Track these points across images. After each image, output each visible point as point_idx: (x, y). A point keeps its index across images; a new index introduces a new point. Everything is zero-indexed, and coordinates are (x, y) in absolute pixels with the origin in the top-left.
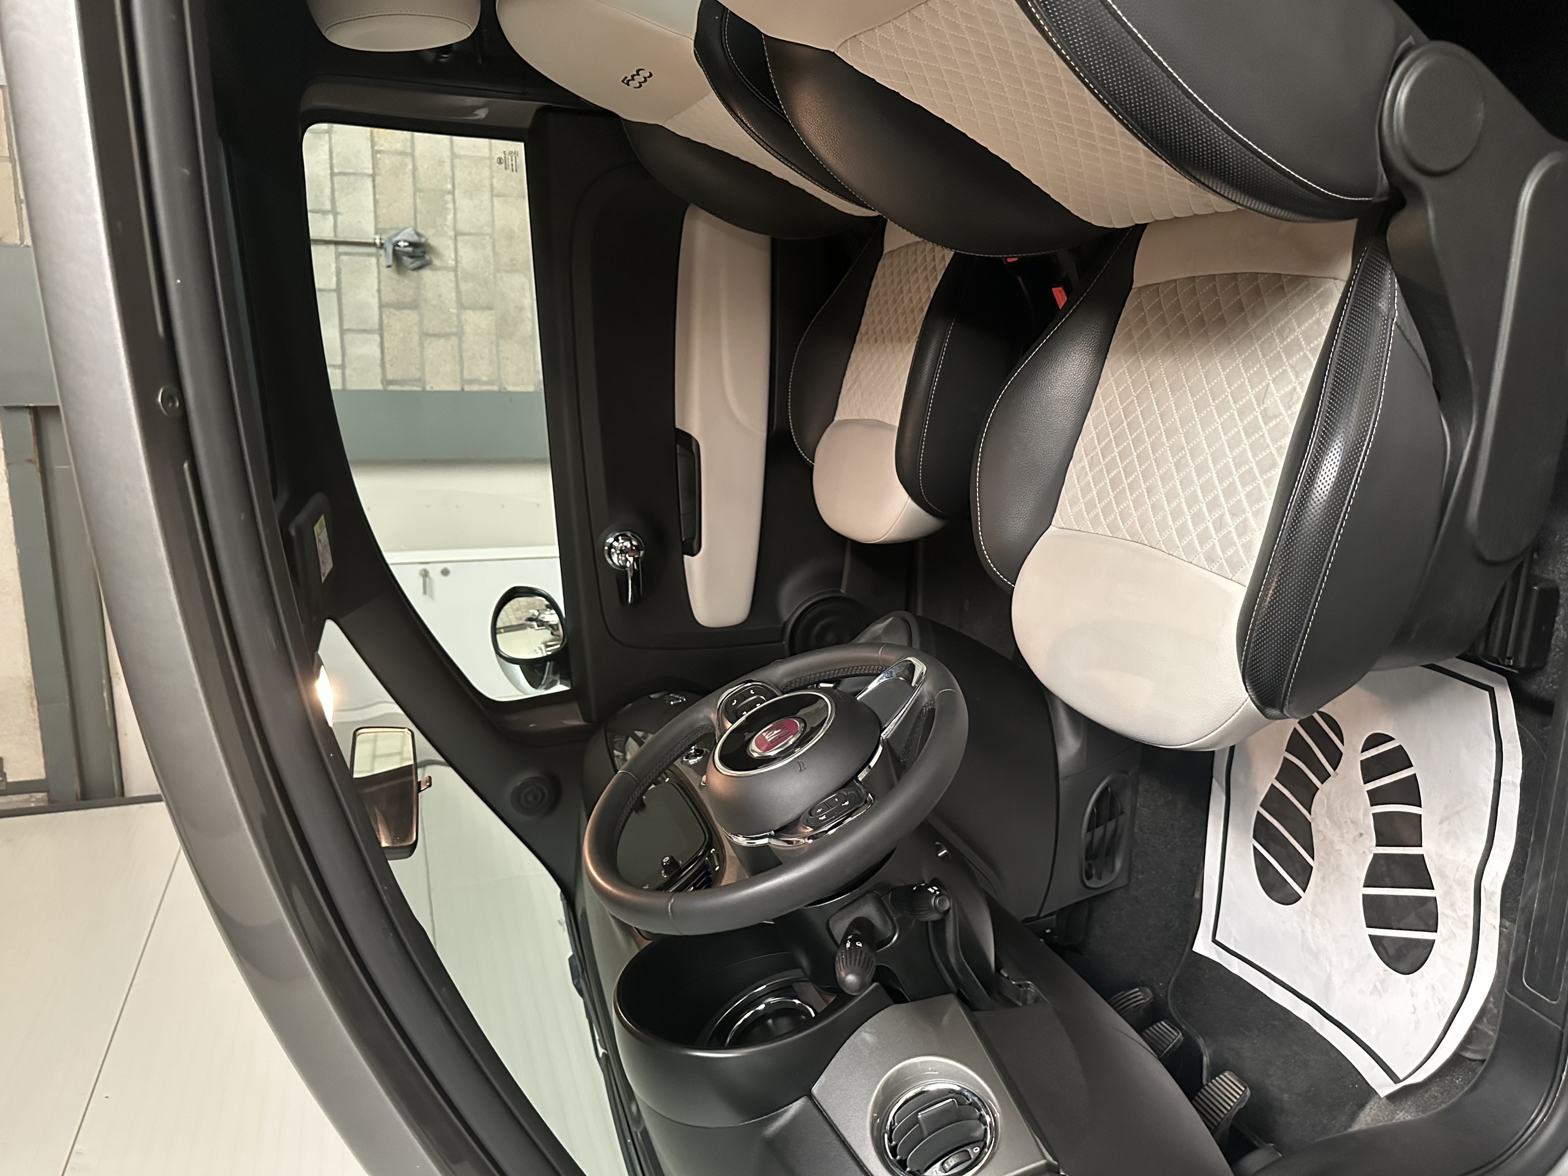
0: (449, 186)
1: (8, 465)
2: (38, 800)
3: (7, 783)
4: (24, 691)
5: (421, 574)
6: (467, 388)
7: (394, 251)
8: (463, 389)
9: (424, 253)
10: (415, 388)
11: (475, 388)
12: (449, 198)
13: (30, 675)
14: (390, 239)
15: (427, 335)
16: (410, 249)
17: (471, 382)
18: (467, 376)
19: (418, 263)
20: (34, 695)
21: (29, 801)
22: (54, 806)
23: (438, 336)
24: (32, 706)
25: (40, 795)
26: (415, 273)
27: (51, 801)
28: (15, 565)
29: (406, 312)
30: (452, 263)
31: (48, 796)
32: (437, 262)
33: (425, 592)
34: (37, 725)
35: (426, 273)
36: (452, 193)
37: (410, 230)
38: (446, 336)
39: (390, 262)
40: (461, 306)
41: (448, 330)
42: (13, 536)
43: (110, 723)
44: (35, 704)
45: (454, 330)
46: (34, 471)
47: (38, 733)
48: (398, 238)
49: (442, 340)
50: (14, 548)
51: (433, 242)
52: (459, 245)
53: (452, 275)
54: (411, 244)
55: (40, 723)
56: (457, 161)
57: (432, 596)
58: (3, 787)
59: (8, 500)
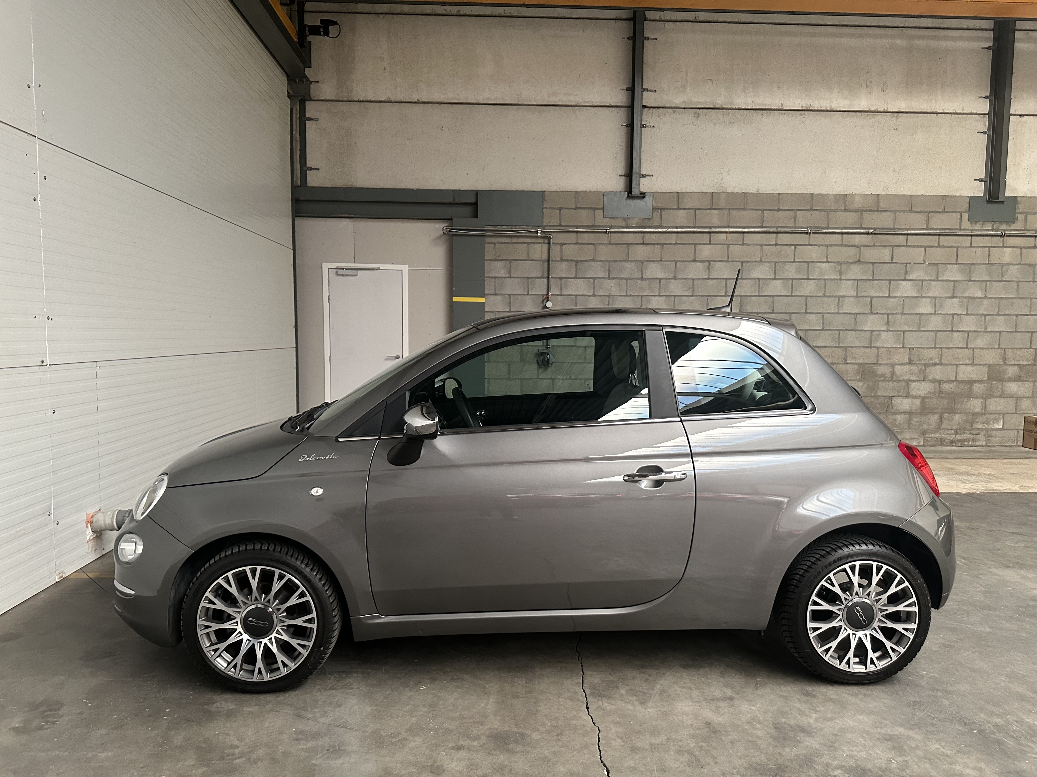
0: (573, 377)
1: (453, 191)
2: (297, 181)
3: (306, 171)
4: (350, 183)
5: (397, 355)
6: (486, 380)
7: (546, 353)
8: (485, 379)
9: (545, 365)
10: (485, 358)
11: (486, 384)
12: (568, 377)
13: (358, 186)
14: (550, 351)
15: (509, 365)
16: (546, 360)
17: (489, 382)
18: (491, 380)
19: (540, 363)
20: (348, 186)
21: (297, 177)
22: (294, 188)
23: (509, 370)
24: (344, 185)
25: (299, 183)
26: (535, 361)
27: (296, 187)
28: (408, 187)
29: (519, 356)
30: (541, 377)
31: (298, 186)
32: (541, 370)
33: (388, 357)
34: (334, 186)
35: (536, 366)
36: (570, 379)
37: (554, 360)
38: (509, 374)
39: (540, 351)
40: (522, 380)
41: (511, 374)
42: (421, 188)
43: (332, 216)
44: (344, 187)
45: (511, 377)
46: (451, 200)
47: (330, 186)
48: (550, 355)
49: (507, 371)
50: (416, 188)
51: (549, 369)
52: (548, 380)
53: (535, 377)
54: (548, 360)
55: (335, 187)
56: (583, 381)
57: (386, 359)
58: (305, 168)
59: (437, 188)
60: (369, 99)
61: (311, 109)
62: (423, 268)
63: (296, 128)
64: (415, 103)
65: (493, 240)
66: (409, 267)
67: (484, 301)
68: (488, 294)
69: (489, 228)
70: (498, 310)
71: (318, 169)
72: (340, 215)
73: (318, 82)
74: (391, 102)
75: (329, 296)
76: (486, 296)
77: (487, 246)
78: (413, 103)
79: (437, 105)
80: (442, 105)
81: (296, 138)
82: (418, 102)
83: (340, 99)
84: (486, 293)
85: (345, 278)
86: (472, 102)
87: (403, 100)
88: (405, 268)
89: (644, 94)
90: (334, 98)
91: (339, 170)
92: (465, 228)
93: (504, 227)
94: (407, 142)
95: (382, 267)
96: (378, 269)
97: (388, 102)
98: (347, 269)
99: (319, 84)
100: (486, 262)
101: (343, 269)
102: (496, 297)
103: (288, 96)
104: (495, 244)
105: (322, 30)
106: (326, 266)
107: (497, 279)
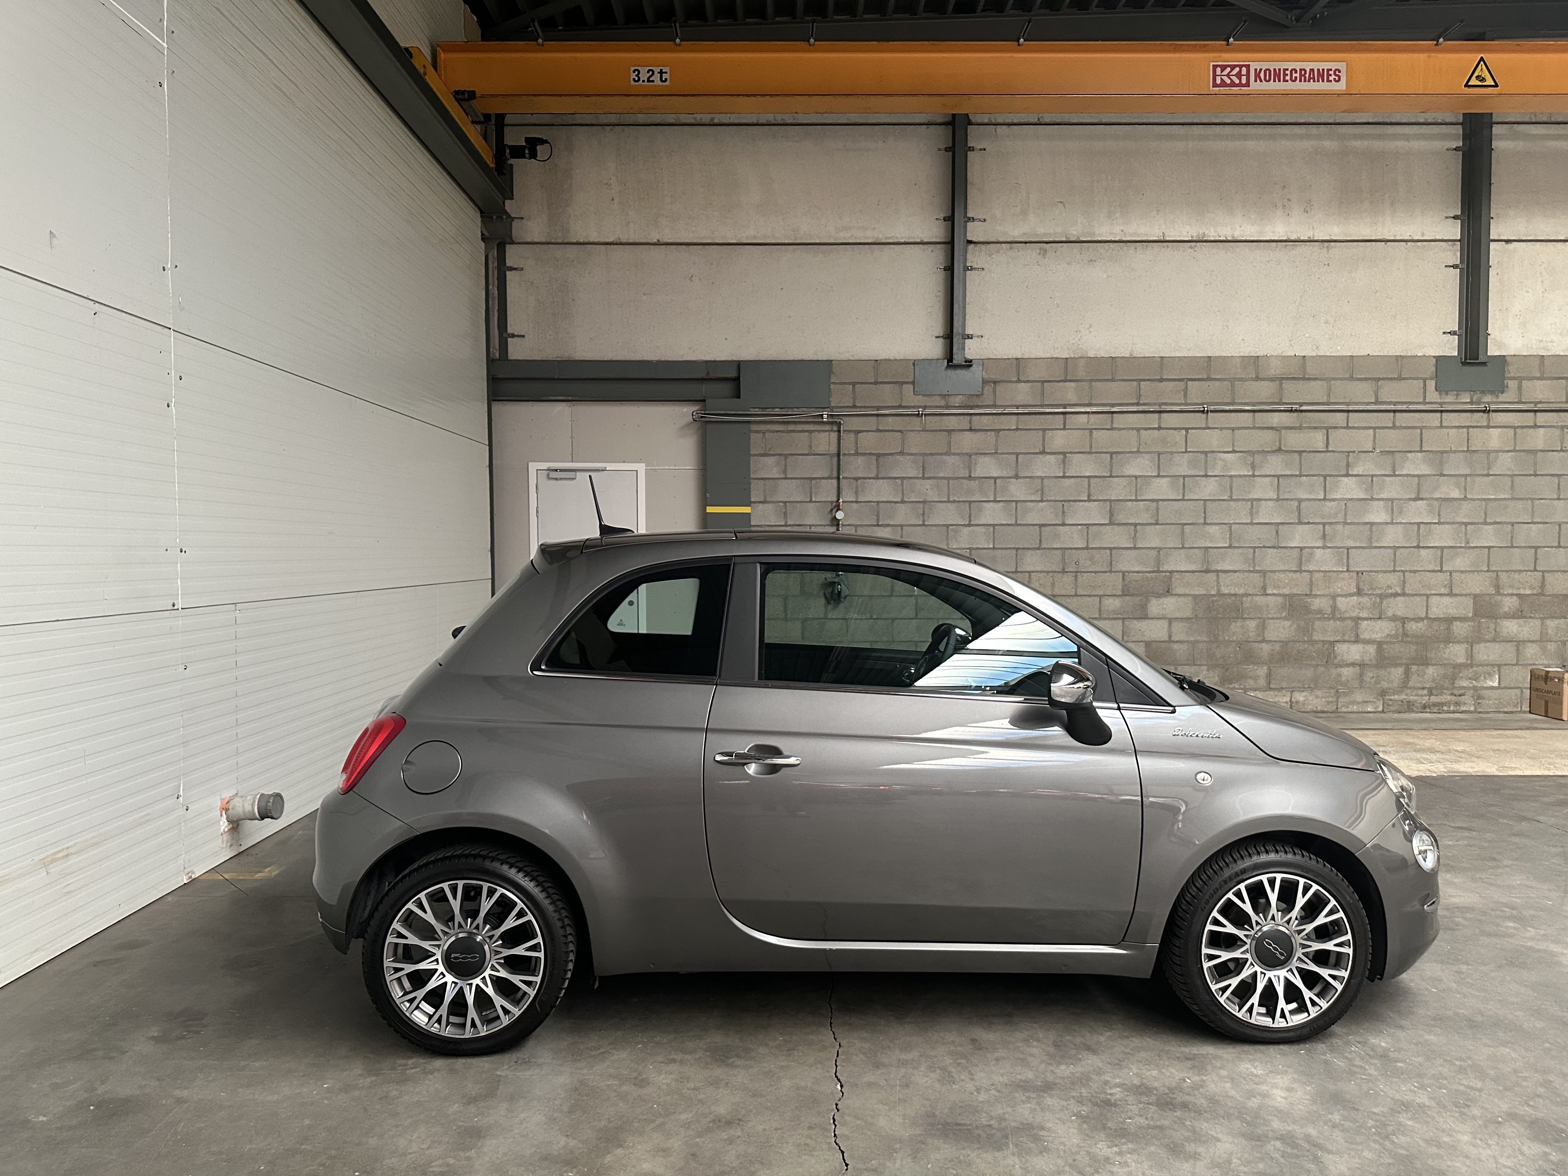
0: (875, 617)
1: (706, 362)
2: (495, 353)
3: (507, 338)
4: (567, 354)
7: (835, 582)
9: (835, 600)
12: (868, 616)
13: (577, 359)
14: (842, 580)
15: (785, 600)
16: (836, 592)
19: (828, 596)
20: (565, 359)
21: (494, 348)
22: (491, 362)
23: (785, 607)
24: (559, 357)
25: (497, 355)
26: (822, 594)
27: (493, 360)
28: (646, 358)
29: (799, 588)
30: (830, 616)
31: (497, 359)
32: (830, 607)
34: (545, 359)
35: (823, 601)
36: (871, 618)
37: (847, 592)
38: (785, 611)
39: (829, 580)
40: (804, 621)
41: (789, 612)
42: (663, 359)
43: (542, 399)
44: (558, 359)
45: (788, 616)
46: (703, 375)
47: (539, 359)
48: (842, 584)
49: (782, 608)
50: (657, 359)
51: (842, 605)
52: (841, 621)
53: (822, 616)
54: (839, 593)
55: (546, 361)
56: (890, 621)
58: (505, 335)
59: (685, 359)
60: (591, 240)
61: (513, 256)
62: (666, 467)
63: (493, 281)
64: (655, 244)
65: (762, 427)
66: (646, 466)
67: (749, 511)
68: (754, 502)
69: (756, 411)
70: (768, 524)
71: (523, 336)
72: (553, 398)
73: (522, 218)
74: (621, 244)
75: (537, 507)
76: (752, 504)
77: (753, 436)
78: (652, 244)
79: (684, 246)
80: (691, 247)
81: (493, 294)
82: (658, 244)
83: (553, 241)
84: (752, 500)
85: (560, 482)
86: (732, 242)
87: (637, 241)
88: (641, 468)
89: (969, 224)
90: (544, 240)
91: (552, 337)
92: (723, 412)
93: (776, 410)
94: (644, 297)
95: (610, 466)
96: (604, 470)
97: (617, 244)
98: (561, 470)
99: (523, 221)
100: (752, 458)
101: (556, 470)
102: (767, 505)
103: (482, 239)
104: (764, 433)
105: (527, 151)
106: (533, 467)
107: (767, 481)
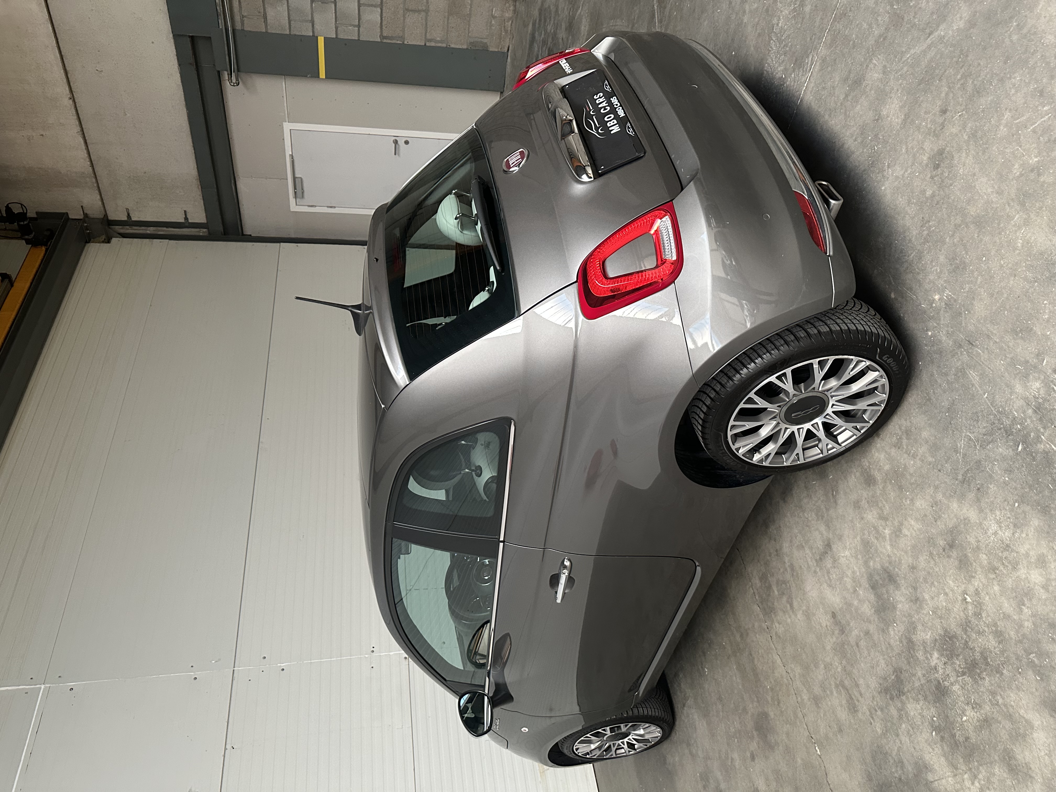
1: (179, 65)
2: (203, 232)
3: (189, 223)
4: (194, 181)
5: (394, 142)
6: (428, 44)
8: (425, 44)
10: (399, 42)
11: (433, 44)
13: (197, 173)
15: (408, 10)
17: (430, 40)
18: (429, 37)
20: (199, 183)
21: (199, 232)
22: (211, 237)
23: (414, 11)
24: (198, 187)
25: (205, 230)
27: (210, 235)
28: (186, 118)
31: (208, 231)
33: (395, 154)
34: (201, 197)
38: (419, 11)
41: (420, 8)
42: (184, 103)
44: (200, 187)
45: (424, 8)
46: (193, 70)
47: (202, 201)
49: (416, 14)
50: (185, 109)
55: (203, 197)
57: (399, 155)
58: (187, 224)
59: (181, 84)
60: (86, 155)
61: (117, 214)
62: (285, 105)
63: (142, 229)
64: (74, 101)
65: (237, 18)
66: (286, 122)
67: (323, 38)
68: (313, 32)
69: (221, 22)
70: (334, 20)
71: (185, 211)
72: (235, 194)
73: (82, 207)
74: (82, 130)
75: (328, 207)
76: (316, 35)
77: (247, 28)
78: (75, 103)
79: (69, 76)
80: (68, 69)
81: (154, 230)
82: (73, 98)
83: (95, 185)
84: (311, 34)
85: (305, 189)
86: (51, 28)
87: (76, 117)
88: (287, 126)
90: (97, 192)
91: (181, 191)
92: (227, 57)
93: (218, 8)
94: (128, 115)
95: (288, 152)
96: (292, 156)
97: (83, 134)
98: (295, 188)
99: (84, 206)
100: (269, 31)
101: (295, 192)
102: (316, 20)
103: (109, 242)
104: (243, 17)
105: (22, 223)
106: (294, 207)
107: (292, 18)
